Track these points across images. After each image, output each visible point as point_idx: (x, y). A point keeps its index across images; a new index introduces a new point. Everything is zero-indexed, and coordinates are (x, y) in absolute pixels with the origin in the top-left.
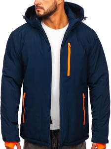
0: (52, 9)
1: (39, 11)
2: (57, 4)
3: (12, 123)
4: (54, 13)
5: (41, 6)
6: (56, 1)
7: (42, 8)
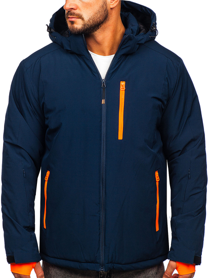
0: (98, 18)
1: (72, 23)
2: (109, 8)
3: (25, 227)
4: (103, 26)
5: (77, 12)
6: (105, 3)
7: (80, 17)
